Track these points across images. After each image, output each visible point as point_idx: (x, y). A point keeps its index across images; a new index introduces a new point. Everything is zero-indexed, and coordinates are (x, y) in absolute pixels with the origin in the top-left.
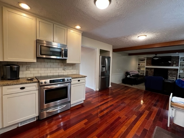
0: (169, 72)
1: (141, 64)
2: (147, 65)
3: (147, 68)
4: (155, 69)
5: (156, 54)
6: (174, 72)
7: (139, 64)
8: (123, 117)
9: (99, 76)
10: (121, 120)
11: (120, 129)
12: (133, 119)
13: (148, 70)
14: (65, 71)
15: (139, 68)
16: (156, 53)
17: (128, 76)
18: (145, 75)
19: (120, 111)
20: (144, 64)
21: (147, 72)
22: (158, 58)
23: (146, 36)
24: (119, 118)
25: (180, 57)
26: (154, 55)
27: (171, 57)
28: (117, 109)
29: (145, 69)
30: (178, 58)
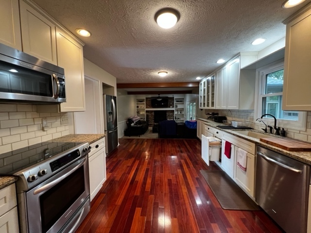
0: (167, 114)
1: (140, 106)
2: (146, 108)
3: (147, 111)
4: (155, 111)
5: (159, 95)
6: (171, 114)
7: (138, 107)
8: (172, 177)
9: (105, 131)
10: (174, 182)
11: (182, 192)
12: (181, 174)
13: (148, 114)
14: (45, 133)
15: (138, 112)
16: (159, 93)
17: (132, 124)
18: (145, 120)
19: (162, 172)
20: (143, 106)
21: (147, 116)
22: (161, 99)
23: (167, 73)
24: (170, 181)
25: (175, 98)
26: (157, 96)
27: (167, 97)
28: (157, 171)
29: (144, 113)
30: (173, 98)
